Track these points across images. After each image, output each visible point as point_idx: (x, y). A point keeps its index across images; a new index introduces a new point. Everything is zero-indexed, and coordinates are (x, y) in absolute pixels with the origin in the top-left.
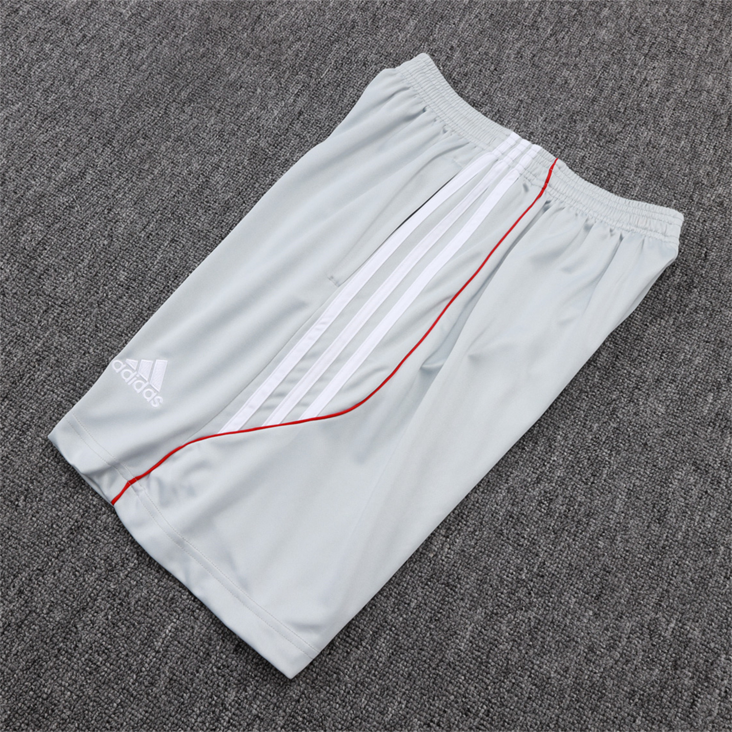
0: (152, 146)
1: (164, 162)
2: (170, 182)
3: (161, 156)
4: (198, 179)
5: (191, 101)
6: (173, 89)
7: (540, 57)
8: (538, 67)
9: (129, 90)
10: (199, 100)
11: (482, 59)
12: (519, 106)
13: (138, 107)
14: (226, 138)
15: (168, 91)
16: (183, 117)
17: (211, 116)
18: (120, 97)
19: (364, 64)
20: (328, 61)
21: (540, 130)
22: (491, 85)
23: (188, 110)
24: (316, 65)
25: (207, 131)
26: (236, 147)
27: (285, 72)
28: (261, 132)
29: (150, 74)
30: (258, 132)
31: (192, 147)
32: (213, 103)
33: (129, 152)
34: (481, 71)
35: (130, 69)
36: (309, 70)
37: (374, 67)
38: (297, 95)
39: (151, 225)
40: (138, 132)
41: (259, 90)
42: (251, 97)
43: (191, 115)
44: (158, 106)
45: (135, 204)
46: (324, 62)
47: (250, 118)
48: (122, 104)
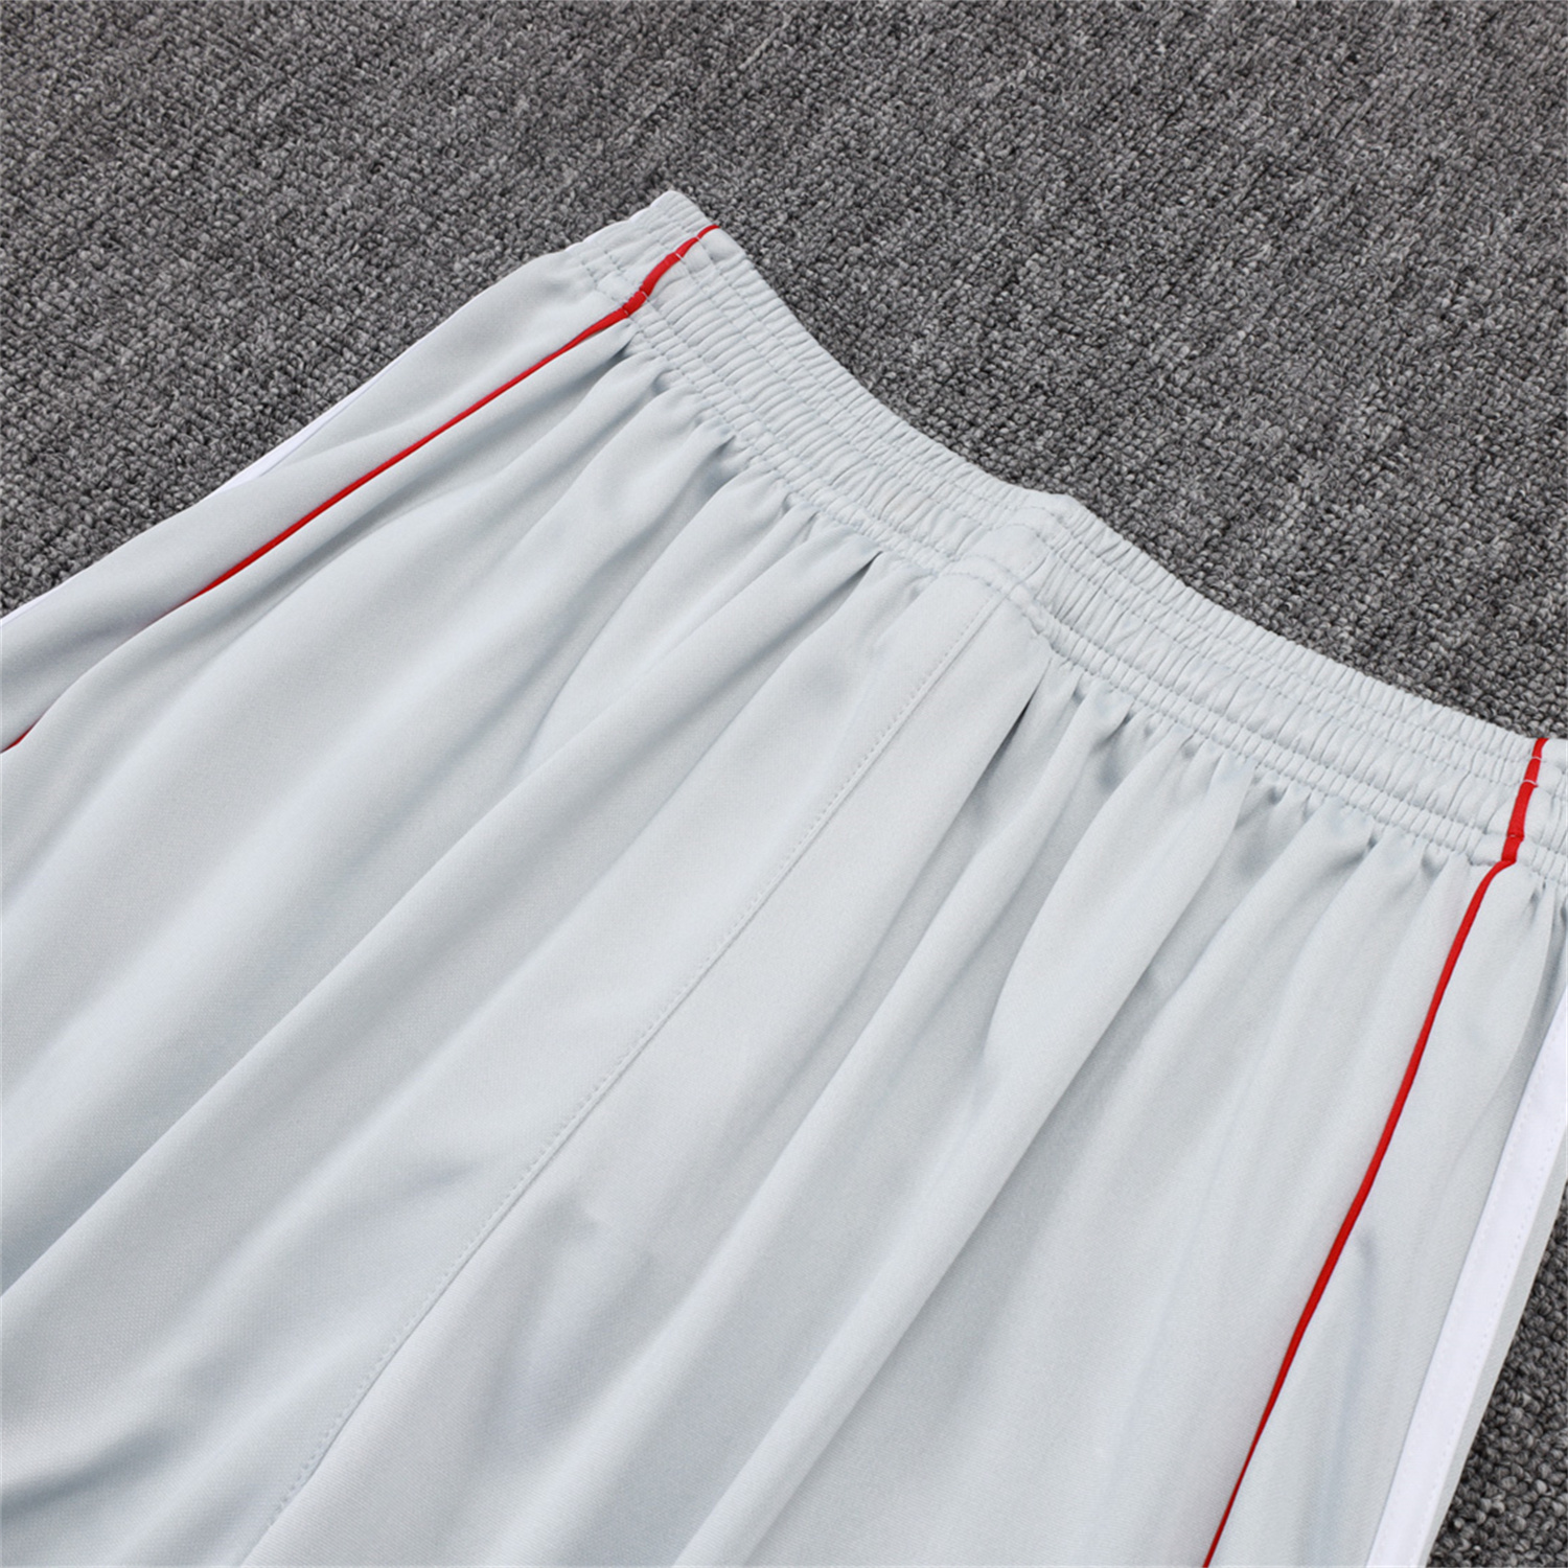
0: (129, 272)
1: (160, 326)
2: (165, 392)
3: (153, 304)
4: (264, 386)
5: (285, 130)
6: (232, 94)
7: (1512, 22)
8: (1502, 53)
9: (85, 91)
10: (317, 130)
11: (1306, 25)
12: (1430, 179)
13: (107, 147)
14: (383, 251)
15: (216, 97)
16: (253, 181)
17: (346, 182)
18: (52, 114)
19: (895, 31)
20: (771, 17)
21: (1501, 259)
22: (1332, 109)
23: (271, 159)
24: (729, 27)
25: (323, 229)
26: (414, 285)
27: (621, 47)
28: (508, 238)
29: (165, 43)
30: (499, 236)
31: (263, 280)
32: (358, 138)
33: (45, 288)
34: (1299, 61)
35: (103, 26)
36: (702, 45)
37: (926, 38)
38: (651, 123)
39: (73, 536)
40: (90, 225)
41: (523, 104)
42: (493, 123)
43: (280, 177)
44: (173, 144)
45: (33, 461)
46: (758, 20)
47: (479, 193)
48: (51, 136)
